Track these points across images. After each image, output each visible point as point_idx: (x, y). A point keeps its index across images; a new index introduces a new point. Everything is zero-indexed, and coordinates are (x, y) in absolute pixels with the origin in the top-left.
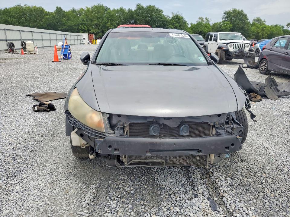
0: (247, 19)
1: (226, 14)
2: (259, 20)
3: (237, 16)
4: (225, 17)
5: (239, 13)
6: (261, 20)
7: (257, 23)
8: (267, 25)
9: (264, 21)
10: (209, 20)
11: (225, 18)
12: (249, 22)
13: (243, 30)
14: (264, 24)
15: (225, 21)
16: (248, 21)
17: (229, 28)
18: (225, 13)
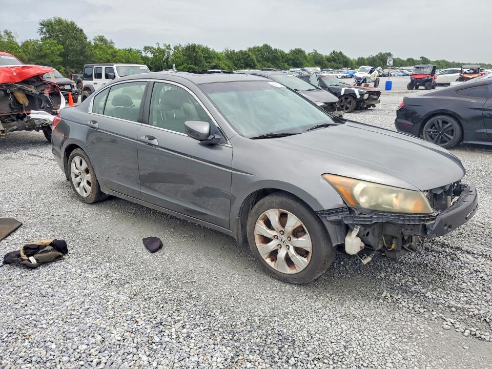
0: (86, 38)
1: (45, 25)
2: (102, 39)
3: (67, 31)
4: (44, 30)
5: (68, 25)
6: (105, 40)
7: (102, 45)
8: (118, 49)
9: (112, 42)
10: (12, 34)
11: (45, 33)
12: (90, 43)
13: (84, 56)
14: (112, 47)
15: (46, 38)
16: (88, 40)
17: (58, 52)
18: (42, 24)
